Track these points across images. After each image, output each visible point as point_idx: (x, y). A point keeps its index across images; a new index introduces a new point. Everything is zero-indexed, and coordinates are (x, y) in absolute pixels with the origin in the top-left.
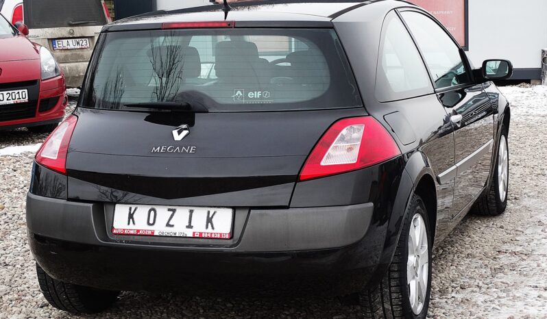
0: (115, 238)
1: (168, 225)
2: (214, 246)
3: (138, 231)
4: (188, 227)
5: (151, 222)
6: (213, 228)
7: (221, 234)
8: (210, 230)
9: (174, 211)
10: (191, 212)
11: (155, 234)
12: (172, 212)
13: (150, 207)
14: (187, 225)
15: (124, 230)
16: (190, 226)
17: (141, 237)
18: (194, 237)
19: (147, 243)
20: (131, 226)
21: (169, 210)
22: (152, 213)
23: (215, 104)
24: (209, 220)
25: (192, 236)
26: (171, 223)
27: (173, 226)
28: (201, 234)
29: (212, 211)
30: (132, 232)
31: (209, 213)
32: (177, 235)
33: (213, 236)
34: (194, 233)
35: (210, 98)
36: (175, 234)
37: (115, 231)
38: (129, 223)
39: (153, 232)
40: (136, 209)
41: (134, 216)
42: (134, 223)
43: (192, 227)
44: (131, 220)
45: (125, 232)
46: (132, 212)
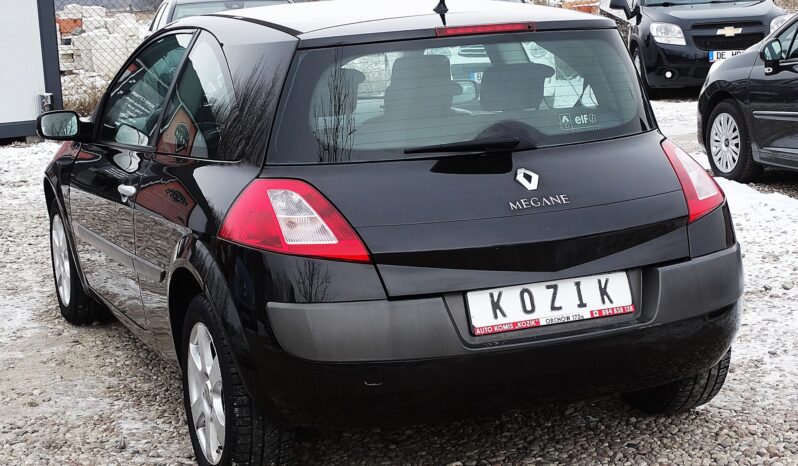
0: (477, 341)
1: (553, 308)
2: (620, 325)
3: (515, 324)
4: (579, 306)
5: (529, 308)
6: (611, 302)
7: (623, 308)
8: (608, 305)
9: (555, 287)
10: (578, 284)
11: (542, 324)
12: (552, 290)
13: (519, 289)
14: (578, 303)
15: (493, 327)
16: (582, 305)
17: (521, 332)
18: (593, 318)
19: (533, 339)
20: (501, 320)
21: (548, 287)
22: (526, 295)
24: (603, 292)
25: (589, 316)
26: (556, 305)
27: (560, 308)
28: (600, 311)
29: (603, 278)
30: (506, 328)
31: (599, 282)
32: (571, 319)
33: (615, 312)
34: (592, 312)
36: (568, 318)
37: (478, 332)
38: (496, 317)
39: (537, 321)
40: (500, 294)
41: (501, 304)
42: (504, 315)
43: (585, 305)
44: (498, 311)
45: (496, 329)
46: (496, 300)
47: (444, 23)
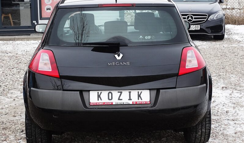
0: (91, 107)
1: (119, 99)
2: (143, 107)
3: (104, 103)
4: (129, 100)
5: (110, 98)
6: (141, 99)
7: (146, 102)
8: (140, 100)
9: (121, 93)
10: (130, 92)
11: (113, 104)
12: (120, 93)
13: (108, 91)
14: (129, 98)
15: (96, 103)
16: (130, 99)
17: (106, 106)
18: (133, 104)
19: (110, 109)
20: (100, 101)
21: (118, 92)
22: (110, 94)
23: (131, 42)
24: (139, 96)
25: (132, 103)
27: (122, 100)
28: (136, 102)
29: (140, 91)
30: (101, 104)
31: (138, 92)
32: (125, 104)
33: (142, 103)
34: (133, 102)
35: (128, 39)
36: (124, 103)
37: (91, 104)
38: (98, 100)
39: (112, 103)
40: (101, 93)
41: (101, 96)
42: (101, 100)
43: (131, 100)
44: (99, 98)
45: (97, 104)
46: (99, 94)
47: (116, 2)
